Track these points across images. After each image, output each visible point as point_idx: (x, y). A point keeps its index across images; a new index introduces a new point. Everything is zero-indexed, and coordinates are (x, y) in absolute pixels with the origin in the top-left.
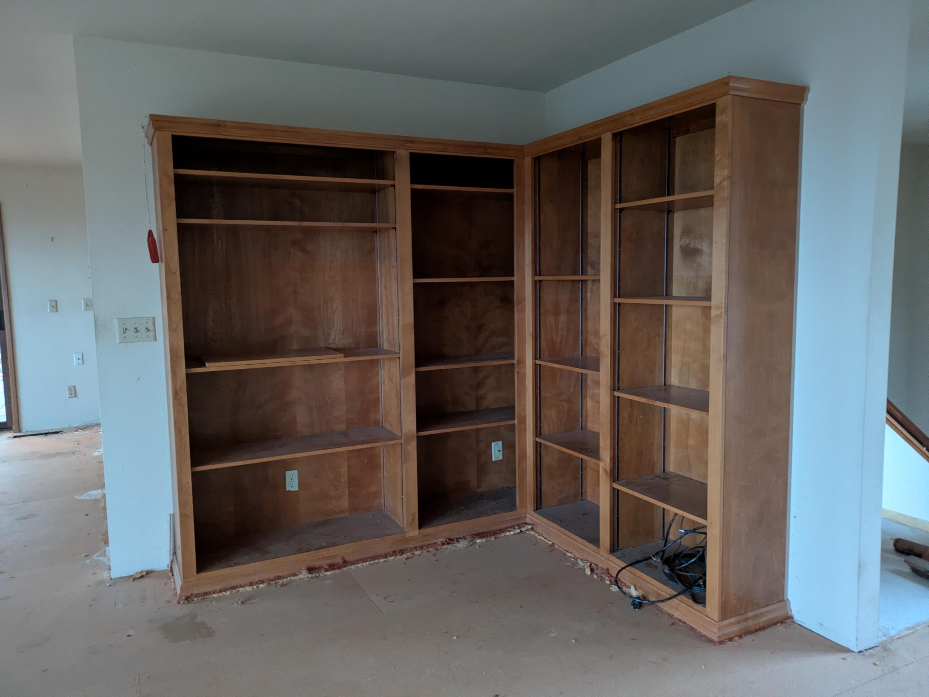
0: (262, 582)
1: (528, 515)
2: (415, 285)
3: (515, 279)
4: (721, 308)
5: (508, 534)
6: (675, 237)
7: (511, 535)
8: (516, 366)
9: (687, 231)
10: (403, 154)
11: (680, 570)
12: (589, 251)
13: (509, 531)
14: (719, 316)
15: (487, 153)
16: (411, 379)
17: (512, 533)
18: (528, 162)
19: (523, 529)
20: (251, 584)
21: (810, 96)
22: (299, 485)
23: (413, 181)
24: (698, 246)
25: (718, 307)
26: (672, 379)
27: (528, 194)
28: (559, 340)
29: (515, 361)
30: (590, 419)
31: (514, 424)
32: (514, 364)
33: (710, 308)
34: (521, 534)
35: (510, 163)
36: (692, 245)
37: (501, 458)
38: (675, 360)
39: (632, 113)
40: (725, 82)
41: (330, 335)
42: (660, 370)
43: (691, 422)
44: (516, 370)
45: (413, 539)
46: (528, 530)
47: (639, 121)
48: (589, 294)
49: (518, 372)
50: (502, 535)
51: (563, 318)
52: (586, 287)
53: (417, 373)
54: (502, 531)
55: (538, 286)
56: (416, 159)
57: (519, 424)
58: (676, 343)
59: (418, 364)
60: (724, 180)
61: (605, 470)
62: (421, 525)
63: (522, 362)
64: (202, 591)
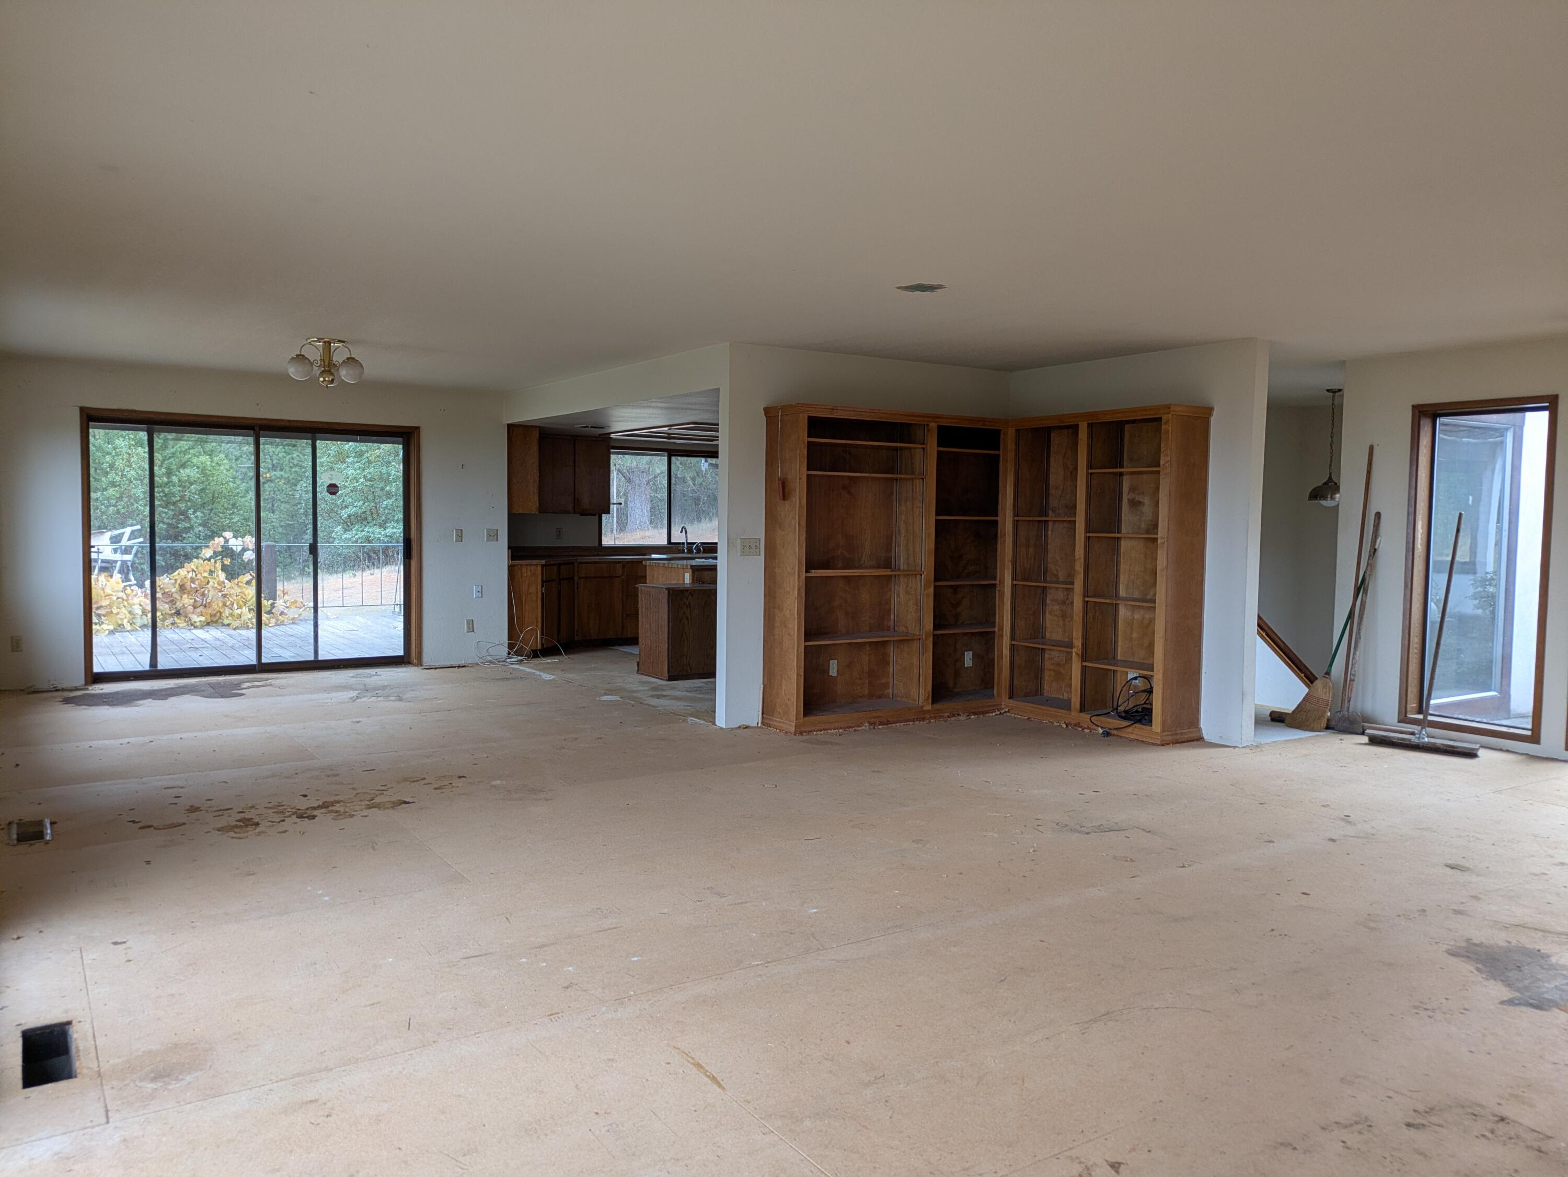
0: (841, 728)
1: (1003, 703)
2: (937, 520)
3: (999, 519)
4: (1164, 538)
5: (991, 714)
6: (1124, 493)
7: (992, 716)
8: (997, 586)
9: (1133, 489)
10: (933, 425)
11: (1132, 713)
12: (1051, 498)
13: (992, 713)
14: (1163, 543)
15: (984, 425)
16: (932, 590)
17: (994, 714)
18: (1011, 432)
19: (1002, 712)
20: (835, 729)
21: (1214, 413)
22: (838, 671)
23: (939, 446)
24: (1141, 500)
25: (1162, 538)
26: (1121, 592)
27: (1011, 456)
28: (1028, 566)
29: (997, 582)
30: (1048, 630)
31: (995, 631)
32: (996, 584)
33: (1156, 539)
34: (1000, 716)
35: (998, 432)
36: (1137, 499)
37: (971, 665)
38: (1123, 578)
39: (1105, 413)
40: (1168, 407)
41: (862, 557)
42: (1113, 585)
43: (1135, 622)
44: (997, 589)
45: (928, 711)
46: (1006, 712)
47: (1108, 419)
48: (1050, 532)
49: (999, 591)
50: (988, 715)
51: (1031, 550)
52: (1048, 527)
53: (935, 587)
54: (988, 712)
55: (1016, 525)
56: (940, 428)
57: (999, 631)
58: (1123, 567)
59: (936, 579)
60: (1167, 462)
61: (1077, 654)
62: (934, 701)
63: (1002, 582)
64: (807, 729)
